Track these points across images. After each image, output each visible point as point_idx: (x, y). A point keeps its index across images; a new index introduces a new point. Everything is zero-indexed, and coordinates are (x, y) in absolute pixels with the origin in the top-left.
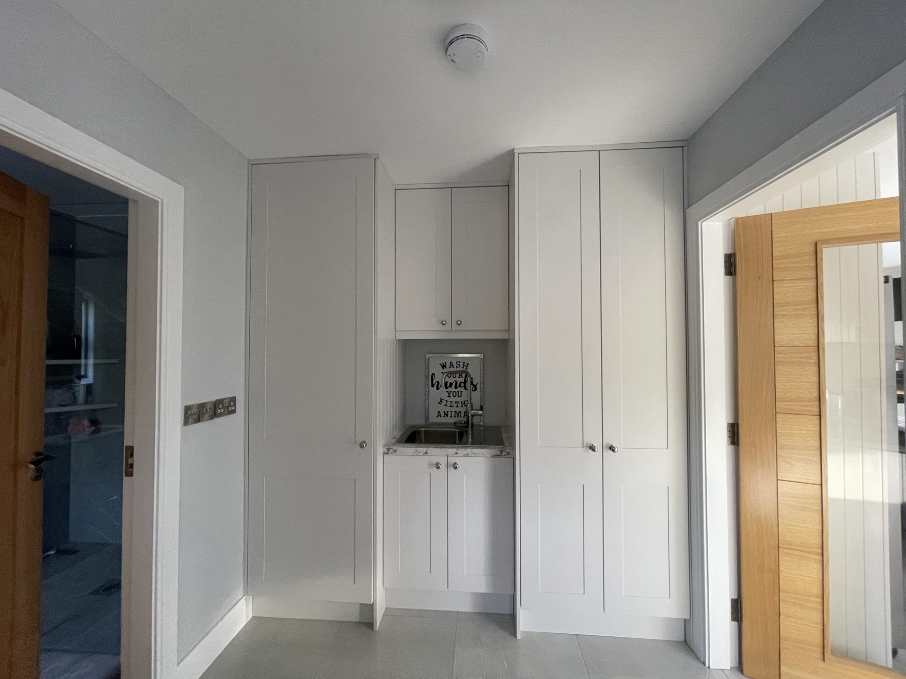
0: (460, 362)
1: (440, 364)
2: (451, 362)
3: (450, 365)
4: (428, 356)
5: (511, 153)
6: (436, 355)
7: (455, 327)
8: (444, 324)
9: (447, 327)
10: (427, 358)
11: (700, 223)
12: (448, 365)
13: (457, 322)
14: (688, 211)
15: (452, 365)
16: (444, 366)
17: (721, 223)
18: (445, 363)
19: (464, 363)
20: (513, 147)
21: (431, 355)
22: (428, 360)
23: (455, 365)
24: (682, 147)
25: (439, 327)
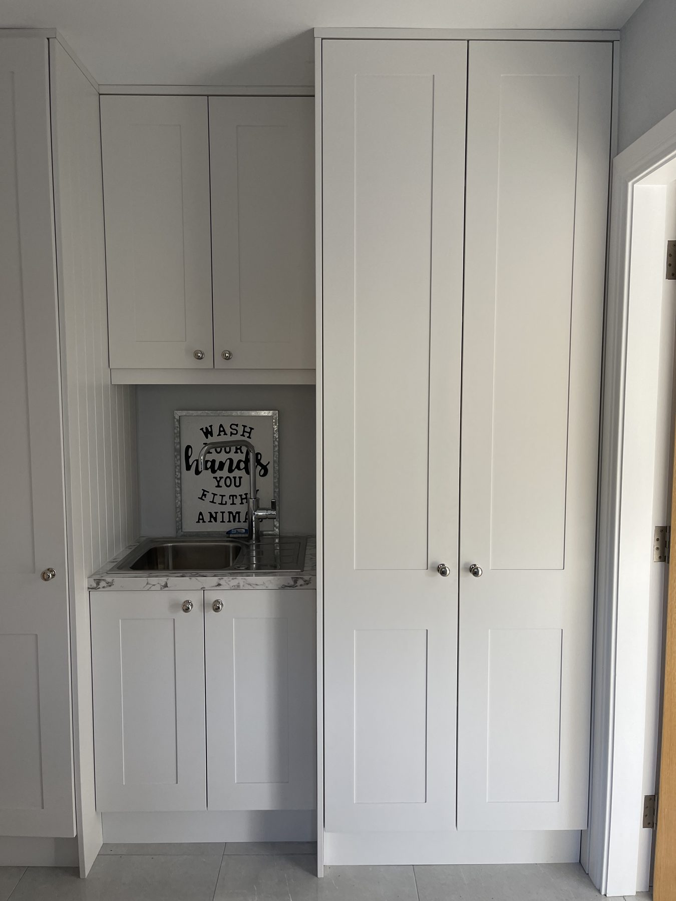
0: (237, 425)
1: (202, 429)
2: (221, 426)
3: (220, 431)
4: (178, 414)
5: (309, 36)
6: (194, 413)
7: (220, 363)
8: (200, 358)
9: (207, 363)
10: (177, 417)
11: (630, 184)
12: (216, 431)
13: (224, 354)
14: (617, 160)
15: (224, 431)
16: (208, 433)
17: (665, 186)
18: (211, 426)
19: (245, 426)
20: (311, 25)
21: (184, 413)
22: (179, 421)
23: (228, 430)
24: (613, 42)
25: (193, 363)
